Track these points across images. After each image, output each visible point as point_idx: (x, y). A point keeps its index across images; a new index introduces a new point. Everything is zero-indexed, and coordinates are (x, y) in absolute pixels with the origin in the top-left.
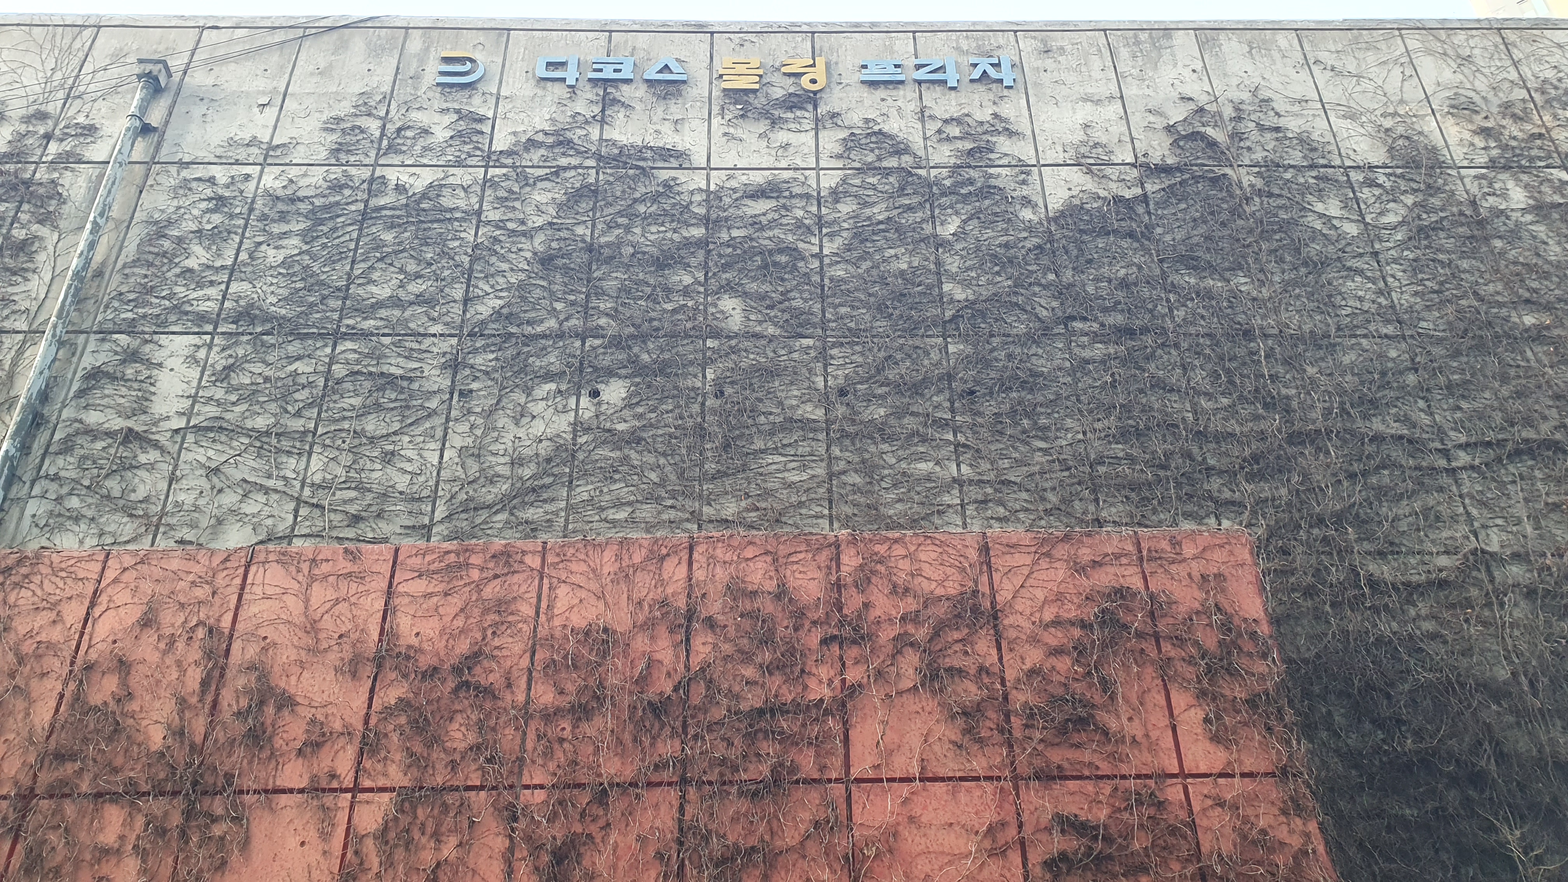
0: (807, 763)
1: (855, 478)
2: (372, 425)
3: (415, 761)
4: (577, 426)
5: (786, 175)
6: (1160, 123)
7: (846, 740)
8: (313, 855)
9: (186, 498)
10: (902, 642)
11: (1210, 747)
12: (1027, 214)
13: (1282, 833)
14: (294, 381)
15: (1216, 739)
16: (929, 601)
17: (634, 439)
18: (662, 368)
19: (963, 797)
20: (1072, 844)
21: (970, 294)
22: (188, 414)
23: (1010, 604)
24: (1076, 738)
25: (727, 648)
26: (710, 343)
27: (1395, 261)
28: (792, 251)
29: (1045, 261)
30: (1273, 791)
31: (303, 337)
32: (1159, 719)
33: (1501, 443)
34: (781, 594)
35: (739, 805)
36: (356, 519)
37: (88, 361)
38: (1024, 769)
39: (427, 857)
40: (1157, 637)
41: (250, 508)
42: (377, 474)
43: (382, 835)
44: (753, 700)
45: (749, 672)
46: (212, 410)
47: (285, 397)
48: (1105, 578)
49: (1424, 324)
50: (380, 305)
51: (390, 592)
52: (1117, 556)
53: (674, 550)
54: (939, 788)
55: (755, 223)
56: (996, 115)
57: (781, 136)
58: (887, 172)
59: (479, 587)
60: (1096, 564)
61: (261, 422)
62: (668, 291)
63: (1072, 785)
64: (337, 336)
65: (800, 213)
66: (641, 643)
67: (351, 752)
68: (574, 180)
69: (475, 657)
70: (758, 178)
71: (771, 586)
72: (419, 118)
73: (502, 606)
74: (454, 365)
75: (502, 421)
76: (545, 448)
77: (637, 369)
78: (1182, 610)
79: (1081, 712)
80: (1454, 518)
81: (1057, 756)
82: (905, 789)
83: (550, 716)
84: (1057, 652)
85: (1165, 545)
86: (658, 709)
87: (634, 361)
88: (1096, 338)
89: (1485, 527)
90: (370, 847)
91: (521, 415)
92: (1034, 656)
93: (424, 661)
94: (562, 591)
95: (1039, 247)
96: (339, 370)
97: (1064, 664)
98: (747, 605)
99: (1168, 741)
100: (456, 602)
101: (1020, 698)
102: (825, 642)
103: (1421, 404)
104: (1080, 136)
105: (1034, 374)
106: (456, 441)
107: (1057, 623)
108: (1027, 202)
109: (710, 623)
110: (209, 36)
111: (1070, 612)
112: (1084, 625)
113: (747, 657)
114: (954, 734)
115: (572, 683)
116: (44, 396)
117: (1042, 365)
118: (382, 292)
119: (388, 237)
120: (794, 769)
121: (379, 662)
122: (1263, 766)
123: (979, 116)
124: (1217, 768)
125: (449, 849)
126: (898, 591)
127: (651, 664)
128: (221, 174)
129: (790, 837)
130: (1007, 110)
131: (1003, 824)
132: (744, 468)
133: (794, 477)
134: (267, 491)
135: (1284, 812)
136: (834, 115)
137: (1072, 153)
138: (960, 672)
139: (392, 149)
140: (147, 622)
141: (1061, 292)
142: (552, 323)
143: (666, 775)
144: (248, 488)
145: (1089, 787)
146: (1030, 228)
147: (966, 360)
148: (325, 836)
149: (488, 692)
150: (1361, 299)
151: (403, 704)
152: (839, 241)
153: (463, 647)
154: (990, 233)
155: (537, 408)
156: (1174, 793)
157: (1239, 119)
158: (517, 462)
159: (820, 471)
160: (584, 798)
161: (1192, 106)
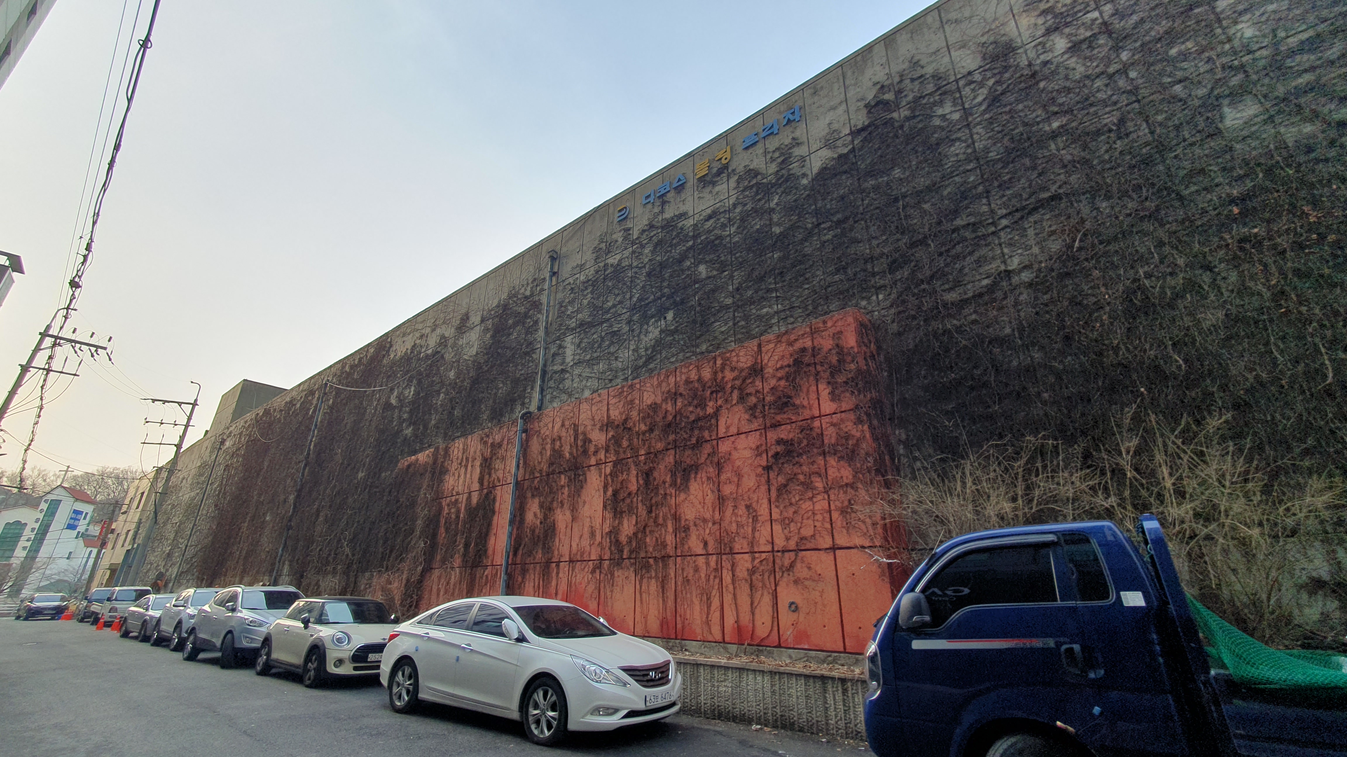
0: (706, 434)
1: (743, 323)
2: (612, 349)
3: (617, 453)
4: (661, 331)
5: (718, 205)
6: (861, 104)
7: (717, 426)
8: (598, 482)
9: (575, 385)
10: (733, 388)
11: (831, 403)
12: (805, 181)
13: (854, 432)
14: (594, 342)
15: (832, 400)
16: (742, 370)
17: (676, 331)
18: (682, 302)
19: (749, 438)
20: (779, 449)
21: (782, 229)
22: (573, 360)
23: (766, 364)
24: (786, 409)
25: (686, 402)
26: (697, 286)
27: (979, 124)
28: (720, 237)
29: (811, 201)
30: (852, 416)
31: (594, 326)
32: (813, 396)
33: (1024, 208)
34: (700, 380)
35: (688, 452)
36: (611, 380)
37: (552, 351)
38: (768, 425)
39: (620, 478)
40: (815, 364)
41: (589, 384)
42: (614, 364)
43: (611, 474)
44: (692, 418)
45: (691, 409)
46: (577, 357)
47: (592, 348)
48: (798, 345)
49: (991, 154)
50: (610, 308)
51: (608, 404)
52: (803, 335)
53: (671, 373)
54: (743, 436)
55: (709, 232)
56: (793, 139)
57: (717, 189)
58: (752, 187)
59: (626, 397)
60: (796, 340)
61: (588, 357)
62: (683, 271)
63: (783, 427)
64: (602, 323)
65: (722, 220)
66: (664, 406)
67: (603, 452)
68: (655, 239)
69: (626, 420)
70: (709, 211)
71: (696, 377)
72: (614, 236)
73: (632, 402)
74: (629, 322)
75: (642, 337)
76: (653, 342)
77: (675, 304)
78: (825, 350)
79: (785, 400)
80: (993, 258)
81: (778, 418)
82: (732, 439)
83: (644, 433)
84: (780, 379)
85: (821, 325)
86: (669, 425)
87: (675, 302)
88: (829, 229)
89: (1011, 257)
90: (609, 478)
91: (647, 332)
92: (773, 382)
93: (616, 423)
94: (645, 393)
95: (808, 195)
96: (603, 334)
97: (783, 383)
98: (691, 386)
99: (816, 405)
100: (622, 403)
101: (769, 398)
102: (712, 393)
103: (984, 201)
104: (827, 131)
105: (805, 256)
106: (632, 348)
107: (781, 368)
108: (804, 175)
109: (681, 395)
110: (565, 233)
111: (786, 362)
112: (789, 366)
113: (690, 404)
114: (747, 417)
115: (648, 421)
116: (545, 365)
117: (808, 250)
118: (610, 304)
119: (610, 284)
120: (703, 437)
121: (607, 425)
122: (848, 408)
123: (787, 142)
124: (833, 411)
125: (625, 476)
126: (733, 369)
127: (667, 411)
128: (571, 280)
129: (702, 460)
130: (797, 134)
131: (761, 445)
132: (708, 331)
133: (723, 329)
134: (591, 377)
135: (855, 424)
136: (734, 170)
137: (823, 141)
138: (750, 394)
139: (609, 252)
140: (563, 425)
141: (817, 213)
142: (652, 297)
143: (670, 447)
144: (588, 378)
145: (789, 427)
146: (805, 188)
147: (780, 259)
148: (600, 476)
149: (630, 429)
150: (957, 155)
151: (613, 436)
152: (736, 226)
153: (624, 417)
154: (789, 197)
155: (650, 329)
156: (817, 423)
157: (901, 81)
158: (647, 350)
159: (731, 324)
160: (652, 456)
161: (879, 86)
